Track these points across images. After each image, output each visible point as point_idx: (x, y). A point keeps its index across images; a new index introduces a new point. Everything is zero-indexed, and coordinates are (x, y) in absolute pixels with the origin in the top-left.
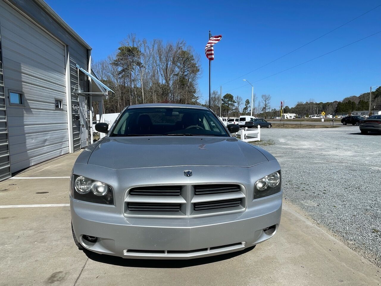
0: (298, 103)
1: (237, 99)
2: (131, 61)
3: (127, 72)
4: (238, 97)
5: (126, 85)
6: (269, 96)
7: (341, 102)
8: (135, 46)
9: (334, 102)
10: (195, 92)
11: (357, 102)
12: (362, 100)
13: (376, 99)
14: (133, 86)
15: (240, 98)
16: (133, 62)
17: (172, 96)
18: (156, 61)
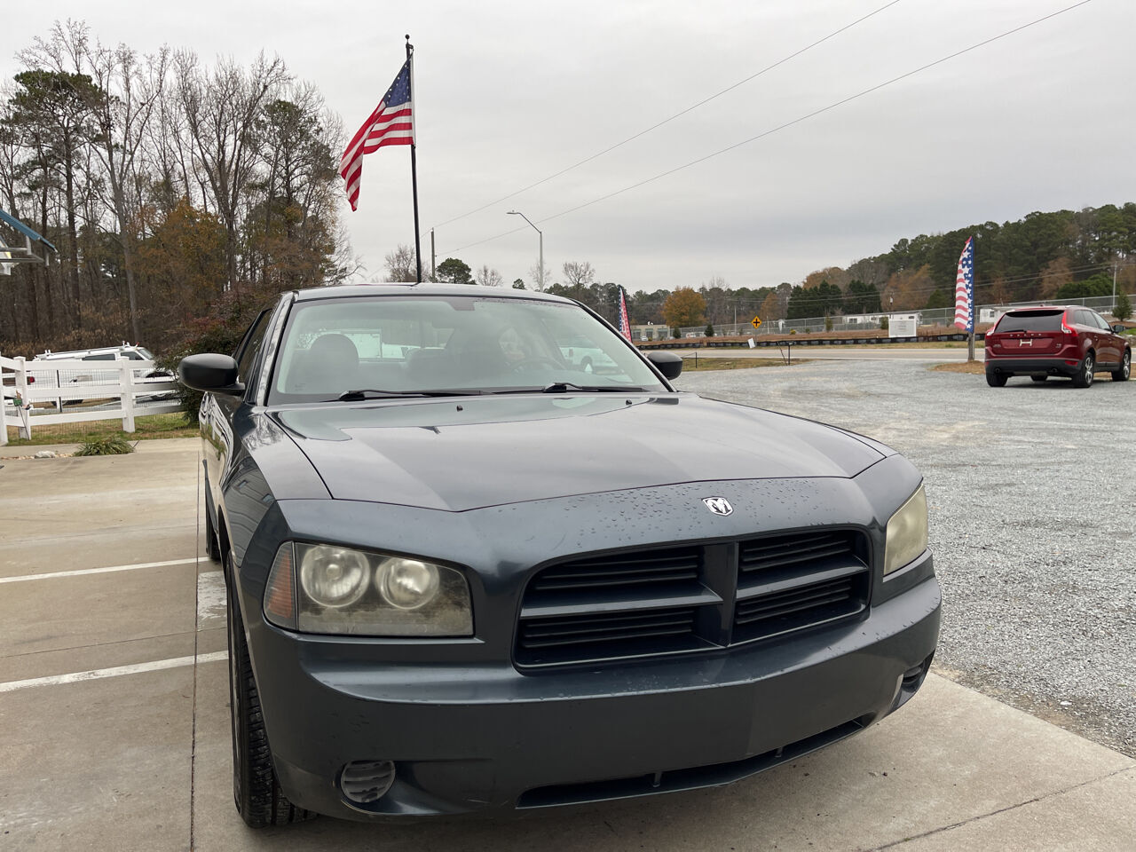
0: (677, 288)
1: (482, 277)
2: (68, 127)
3: (52, 167)
4: (486, 271)
5: (50, 218)
6: (588, 267)
7: (802, 285)
8: (86, 70)
9: (780, 287)
10: (331, 249)
11: (842, 285)
12: (856, 280)
13: (894, 276)
14: (80, 222)
15: (493, 274)
16: (77, 129)
17: (248, 265)
18: (176, 132)
